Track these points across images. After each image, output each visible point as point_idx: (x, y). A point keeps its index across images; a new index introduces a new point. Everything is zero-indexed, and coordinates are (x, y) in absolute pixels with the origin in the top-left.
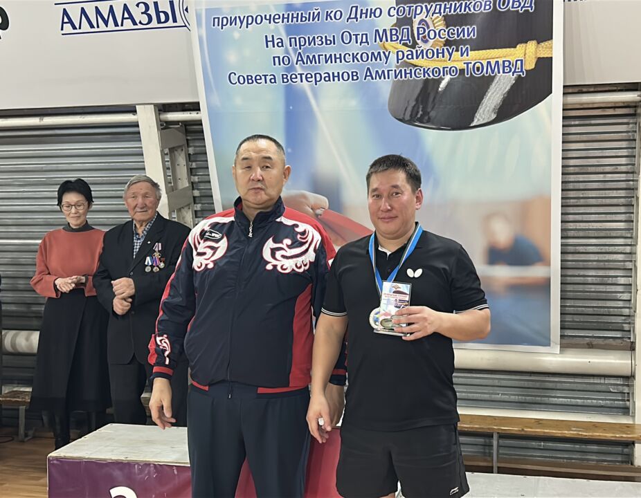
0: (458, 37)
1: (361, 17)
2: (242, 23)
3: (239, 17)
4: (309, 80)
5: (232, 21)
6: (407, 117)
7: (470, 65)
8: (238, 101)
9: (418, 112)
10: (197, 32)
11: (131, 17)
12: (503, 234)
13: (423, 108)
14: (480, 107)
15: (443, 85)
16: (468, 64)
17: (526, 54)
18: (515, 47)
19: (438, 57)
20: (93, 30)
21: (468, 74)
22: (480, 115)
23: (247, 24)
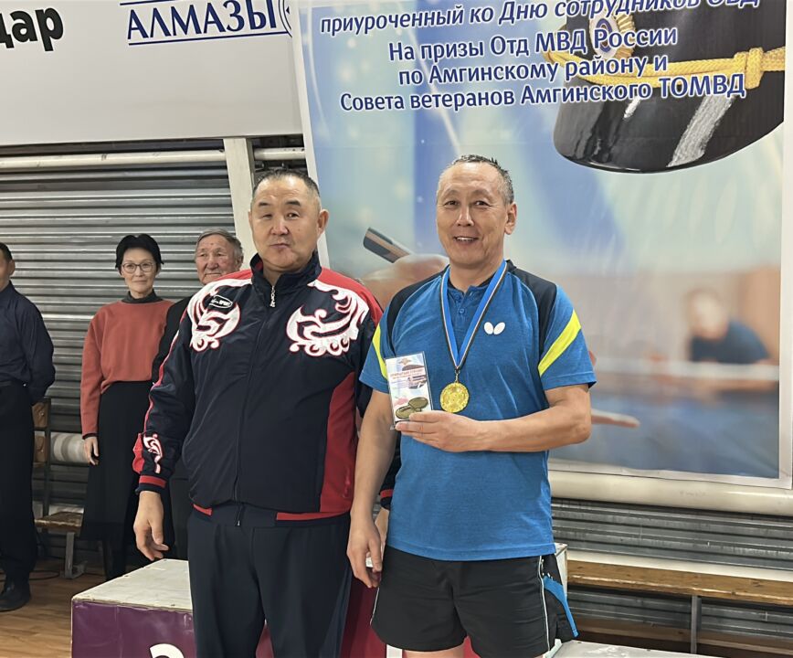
0: (651, 43)
1: (518, 18)
2: (359, 27)
3: (356, 19)
4: (447, 103)
5: (347, 25)
6: (580, 155)
7: (667, 82)
8: (353, 133)
9: (594, 148)
10: (301, 40)
11: (217, 21)
12: (712, 319)
13: (602, 141)
14: (681, 141)
15: (630, 110)
16: (665, 80)
17: (748, 66)
18: (732, 57)
19: (623, 71)
20: (168, 38)
21: (665, 95)
22: (681, 153)
23: (367, 28)
